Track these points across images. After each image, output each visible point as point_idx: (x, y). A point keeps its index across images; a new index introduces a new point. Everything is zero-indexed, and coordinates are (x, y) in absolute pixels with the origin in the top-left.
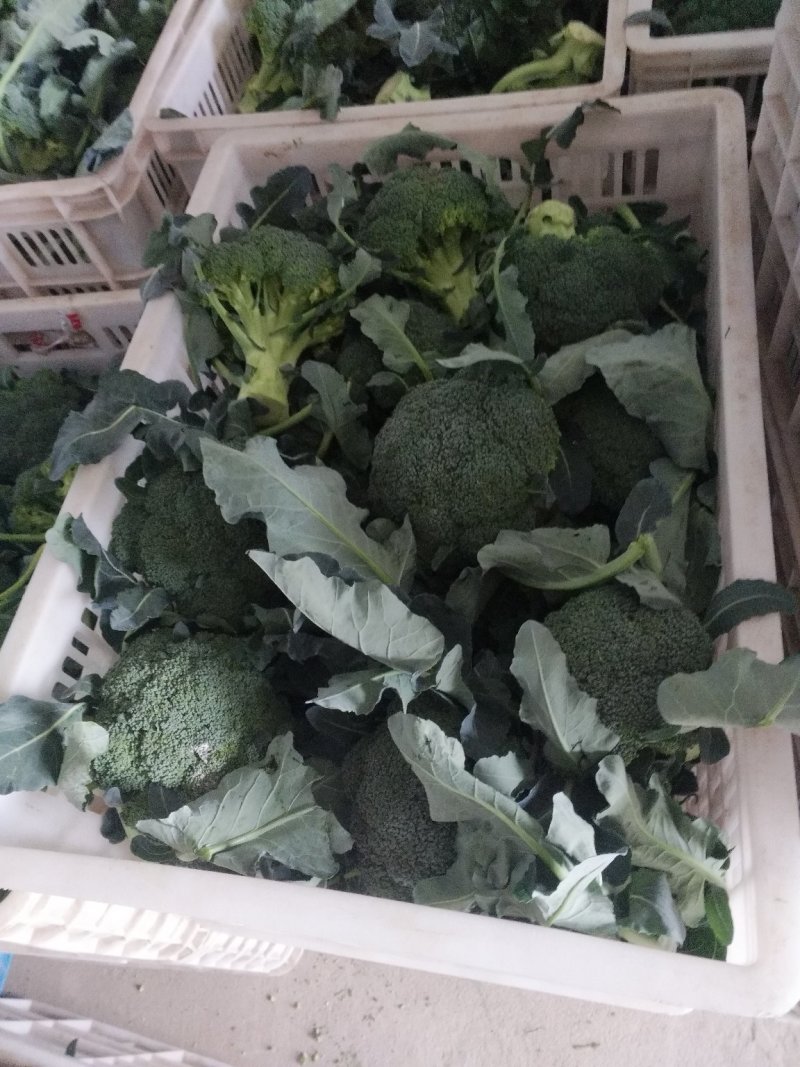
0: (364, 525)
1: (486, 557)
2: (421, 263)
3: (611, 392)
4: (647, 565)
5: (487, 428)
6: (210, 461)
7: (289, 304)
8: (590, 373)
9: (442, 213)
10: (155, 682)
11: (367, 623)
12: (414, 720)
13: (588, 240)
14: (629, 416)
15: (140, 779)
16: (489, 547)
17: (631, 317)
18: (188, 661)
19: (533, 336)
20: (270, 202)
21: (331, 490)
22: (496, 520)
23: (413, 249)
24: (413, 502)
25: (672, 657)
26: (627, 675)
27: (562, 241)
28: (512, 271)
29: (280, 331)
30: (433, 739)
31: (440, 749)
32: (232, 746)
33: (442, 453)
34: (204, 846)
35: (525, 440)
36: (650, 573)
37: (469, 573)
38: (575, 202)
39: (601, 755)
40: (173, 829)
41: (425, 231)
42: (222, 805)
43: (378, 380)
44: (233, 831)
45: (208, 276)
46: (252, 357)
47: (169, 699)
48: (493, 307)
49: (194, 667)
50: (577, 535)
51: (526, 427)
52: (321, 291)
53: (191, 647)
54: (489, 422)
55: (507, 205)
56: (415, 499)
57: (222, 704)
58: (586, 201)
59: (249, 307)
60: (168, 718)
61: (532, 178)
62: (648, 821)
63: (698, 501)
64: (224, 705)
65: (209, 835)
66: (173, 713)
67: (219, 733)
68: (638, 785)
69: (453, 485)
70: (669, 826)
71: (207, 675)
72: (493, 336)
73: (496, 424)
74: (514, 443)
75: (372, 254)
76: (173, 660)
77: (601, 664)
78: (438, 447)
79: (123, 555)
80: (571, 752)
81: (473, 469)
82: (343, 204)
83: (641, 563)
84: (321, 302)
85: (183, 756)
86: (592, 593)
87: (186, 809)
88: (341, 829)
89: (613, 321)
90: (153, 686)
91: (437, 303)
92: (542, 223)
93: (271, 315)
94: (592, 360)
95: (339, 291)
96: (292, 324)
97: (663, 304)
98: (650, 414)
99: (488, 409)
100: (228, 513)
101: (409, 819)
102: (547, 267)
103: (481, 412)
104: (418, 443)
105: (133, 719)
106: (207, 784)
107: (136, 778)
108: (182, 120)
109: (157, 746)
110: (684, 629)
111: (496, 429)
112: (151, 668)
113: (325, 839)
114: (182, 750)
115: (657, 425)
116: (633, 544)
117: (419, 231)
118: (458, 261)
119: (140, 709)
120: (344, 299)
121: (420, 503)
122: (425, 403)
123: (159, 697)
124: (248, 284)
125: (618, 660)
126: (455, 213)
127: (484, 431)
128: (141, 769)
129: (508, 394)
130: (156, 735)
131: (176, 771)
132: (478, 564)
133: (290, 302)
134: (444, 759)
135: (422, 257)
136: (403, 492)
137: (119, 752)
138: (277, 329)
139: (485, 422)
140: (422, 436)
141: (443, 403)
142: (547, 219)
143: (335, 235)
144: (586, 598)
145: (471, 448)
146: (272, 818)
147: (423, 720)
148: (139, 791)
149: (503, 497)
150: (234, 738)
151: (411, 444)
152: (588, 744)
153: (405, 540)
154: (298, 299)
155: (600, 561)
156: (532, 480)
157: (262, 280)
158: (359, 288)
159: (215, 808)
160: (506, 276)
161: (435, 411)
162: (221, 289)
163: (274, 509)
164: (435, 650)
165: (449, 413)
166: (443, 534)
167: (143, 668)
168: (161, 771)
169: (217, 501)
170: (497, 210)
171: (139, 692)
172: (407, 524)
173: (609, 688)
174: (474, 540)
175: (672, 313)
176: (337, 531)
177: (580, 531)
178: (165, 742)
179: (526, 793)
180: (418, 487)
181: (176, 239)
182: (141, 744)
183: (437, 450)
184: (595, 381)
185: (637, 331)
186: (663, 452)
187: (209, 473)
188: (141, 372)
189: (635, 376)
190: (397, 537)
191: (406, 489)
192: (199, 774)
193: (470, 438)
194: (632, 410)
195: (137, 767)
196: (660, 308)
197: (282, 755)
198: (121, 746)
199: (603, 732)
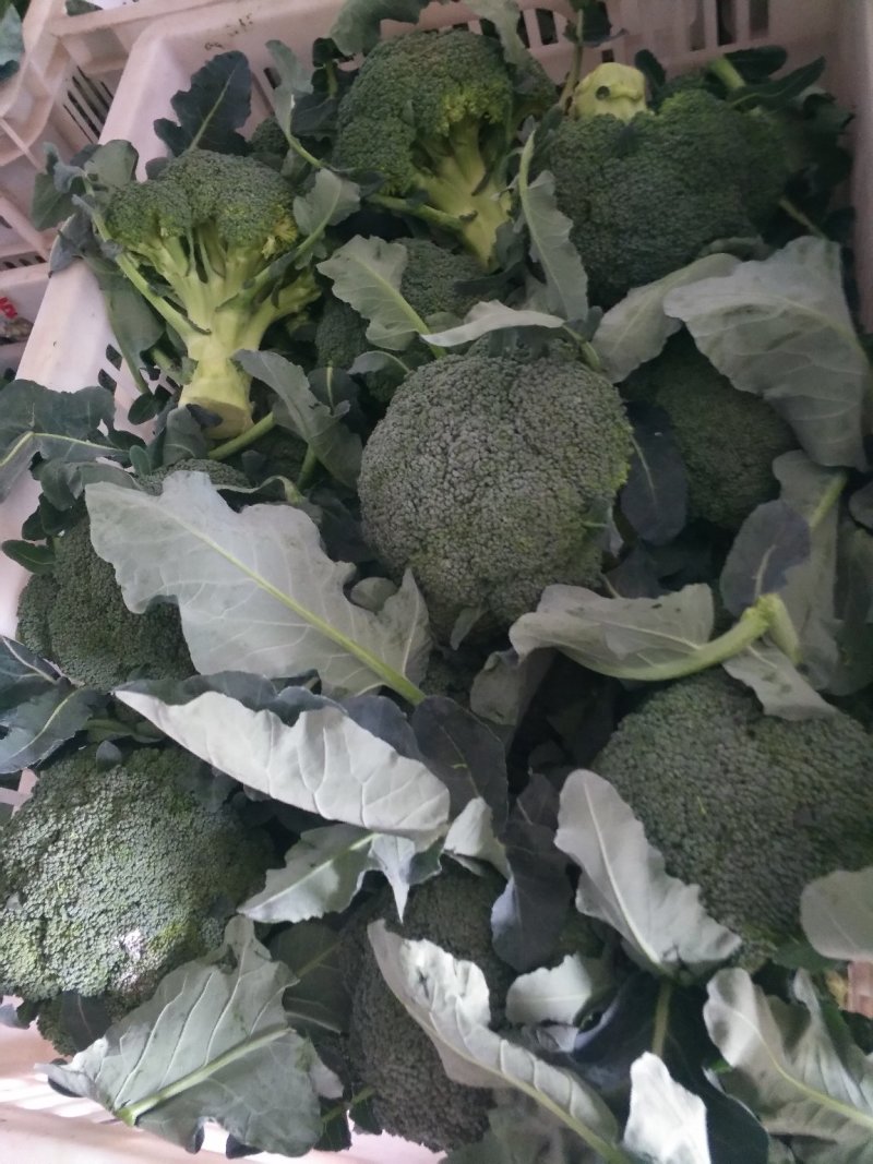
0: (348, 587)
1: (524, 635)
2: (422, 182)
3: (705, 359)
4: (775, 642)
5: (516, 431)
6: (100, 521)
7: (237, 264)
8: (672, 330)
9: (440, 101)
10: (61, 843)
11: (325, 779)
12: (399, 946)
13: (661, 117)
14: (738, 393)
15: (48, 985)
16: (526, 618)
17: (736, 234)
18: (110, 806)
19: (585, 278)
20: (205, 114)
21: (291, 542)
22: (539, 570)
23: (405, 163)
24: (415, 551)
25: (821, 803)
26: (748, 838)
27: (621, 123)
28: (545, 179)
29: (228, 304)
30: (431, 974)
31: (442, 991)
32: (179, 926)
33: (448, 476)
34: (124, 1105)
35: (577, 445)
36: (780, 654)
37: (499, 661)
38: (645, 62)
39: (711, 969)
40: (81, 1077)
41: (421, 132)
42: (153, 1033)
43: (363, 364)
44: (170, 1072)
45: (115, 235)
46: (193, 343)
47: (79, 868)
48: (525, 239)
49: (117, 816)
50: (657, 606)
51: (576, 425)
52: (278, 239)
53: (118, 781)
54: (518, 422)
55: (544, 80)
56: (418, 547)
57: (158, 870)
58: (664, 62)
59: (182, 273)
60: (77, 899)
61: (579, 32)
62: (794, 1060)
63: (852, 518)
64: (162, 868)
65: (132, 1086)
66: (85, 891)
67: (155, 912)
68: (775, 998)
69: (470, 524)
70: (829, 1059)
71: (135, 827)
72: (532, 283)
73: (529, 424)
74: (559, 453)
75: (343, 176)
76: (88, 806)
77: (704, 819)
78: (443, 466)
79: (34, 644)
80: (664, 962)
81: (495, 498)
82: (293, 104)
83: (766, 640)
84: (280, 256)
85: (104, 951)
86: (688, 689)
87: (101, 1044)
88: (324, 1069)
89: (707, 242)
90: (58, 850)
91: (453, 239)
92: (596, 101)
93: (216, 282)
94: (675, 310)
95: (301, 238)
96: (242, 292)
97: (785, 204)
98: (768, 387)
99: (516, 400)
100: (133, 599)
101: (420, 1060)
102: (602, 169)
103: (506, 406)
104: (413, 463)
105: (30, 903)
106: (141, 988)
107: (43, 983)
108: (97, 14)
109: (65, 941)
110: (839, 754)
111: (530, 433)
112: (58, 820)
113: (303, 1079)
114: (102, 942)
115: (783, 402)
116: (750, 611)
117: (411, 134)
118: (478, 174)
119: (38, 888)
120: (307, 250)
121: (425, 551)
122: (422, 398)
123: (66, 867)
124: (174, 240)
125: (731, 812)
126: (462, 99)
127: (510, 438)
128: (47, 972)
129: (545, 375)
130: (63, 924)
131: (95, 974)
132: (510, 645)
133: (239, 259)
134: (449, 1009)
135: (424, 173)
136: (399, 537)
137: (15, 949)
138: (227, 299)
139: (513, 421)
140: (419, 452)
141: (449, 397)
142: (603, 92)
143: (290, 154)
144: (677, 698)
145: (492, 466)
146: (227, 1047)
147: (413, 944)
148: (50, 999)
149: (546, 539)
150: (181, 914)
151: (402, 466)
152: (689, 950)
153: (409, 607)
154: (247, 254)
155: (699, 640)
156: (589, 507)
157: (194, 232)
158: (328, 229)
159: (142, 1040)
160: (537, 188)
161: (436, 411)
162: (139, 251)
163: (198, 586)
164: (435, 814)
165: (457, 414)
166: (463, 596)
167: (46, 821)
168: (73, 977)
169: (118, 579)
170: (525, 88)
171: (38, 857)
172: (408, 582)
173: (719, 858)
174: (508, 601)
175: (802, 219)
176: (299, 608)
177: (662, 599)
178: (77, 933)
179: (597, 1017)
180: (419, 529)
181: (65, 184)
182: (43, 937)
183: (441, 474)
184: (680, 342)
185: (746, 255)
186: (792, 442)
187: (101, 538)
188: (41, 382)
189: (742, 331)
190: (393, 605)
191: (403, 533)
192: (129, 976)
193: (490, 451)
194: (739, 384)
195: (43, 969)
196: (782, 211)
197: (241, 945)
198: (18, 940)
199: (714, 930)
